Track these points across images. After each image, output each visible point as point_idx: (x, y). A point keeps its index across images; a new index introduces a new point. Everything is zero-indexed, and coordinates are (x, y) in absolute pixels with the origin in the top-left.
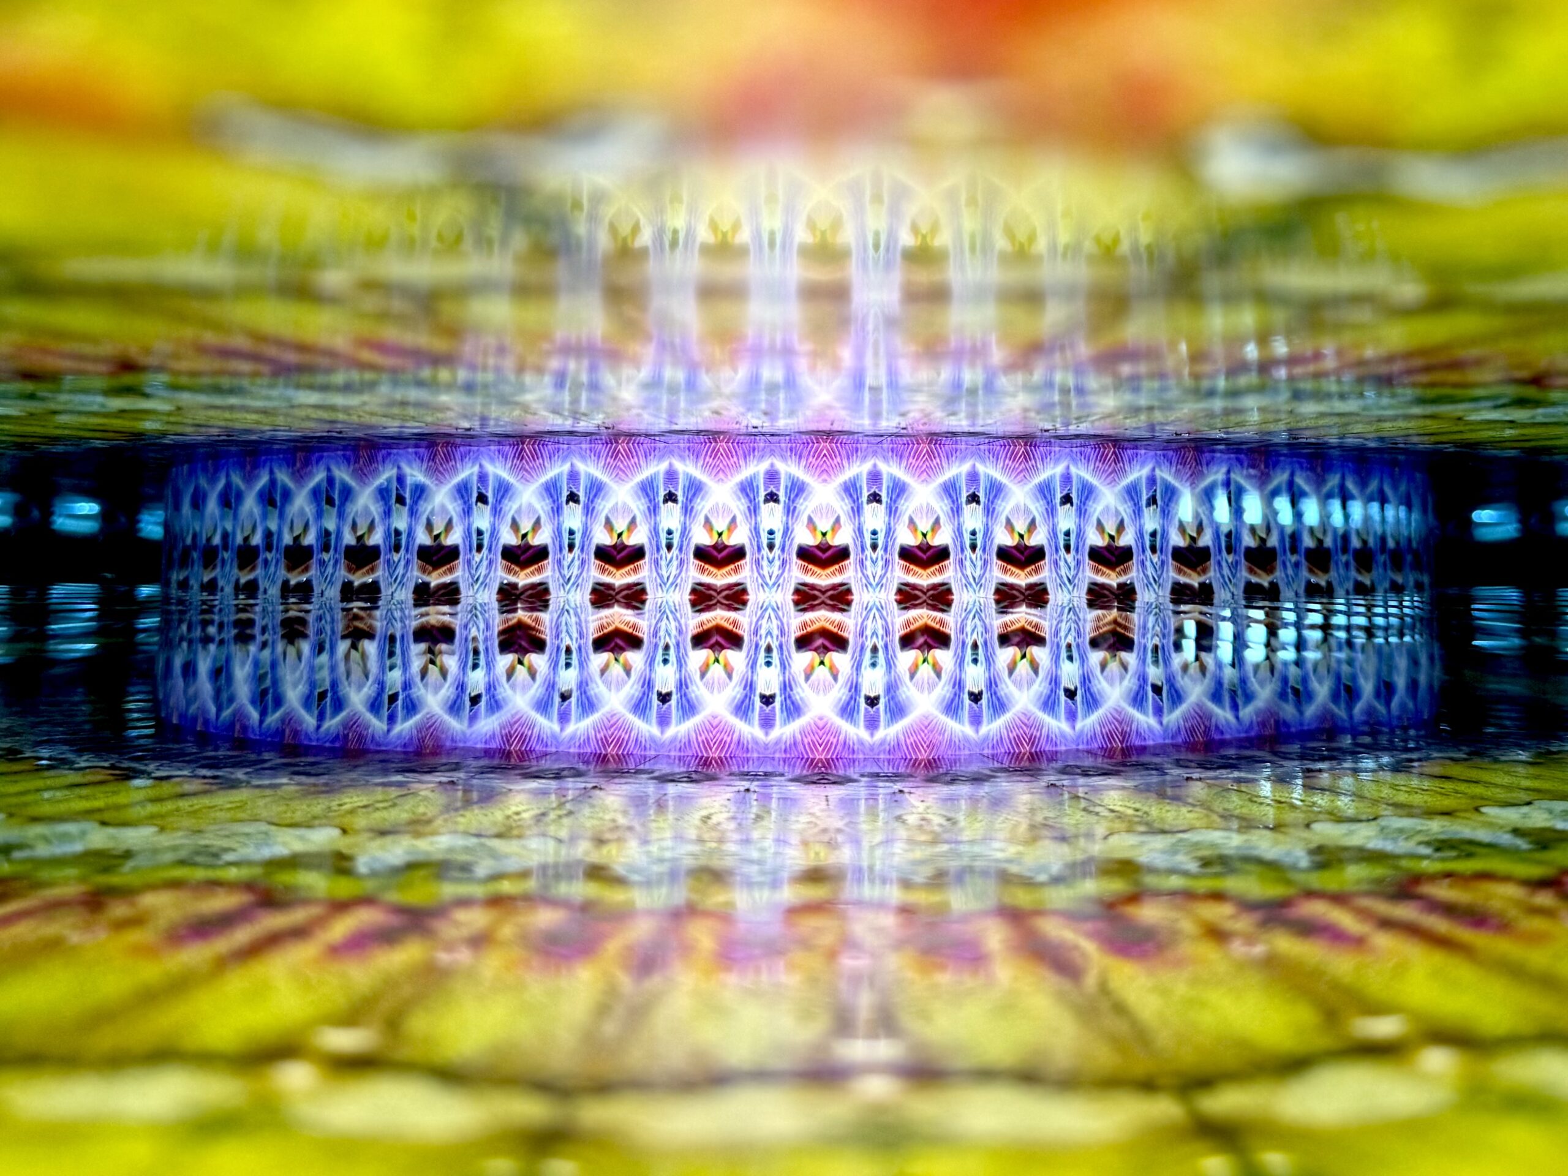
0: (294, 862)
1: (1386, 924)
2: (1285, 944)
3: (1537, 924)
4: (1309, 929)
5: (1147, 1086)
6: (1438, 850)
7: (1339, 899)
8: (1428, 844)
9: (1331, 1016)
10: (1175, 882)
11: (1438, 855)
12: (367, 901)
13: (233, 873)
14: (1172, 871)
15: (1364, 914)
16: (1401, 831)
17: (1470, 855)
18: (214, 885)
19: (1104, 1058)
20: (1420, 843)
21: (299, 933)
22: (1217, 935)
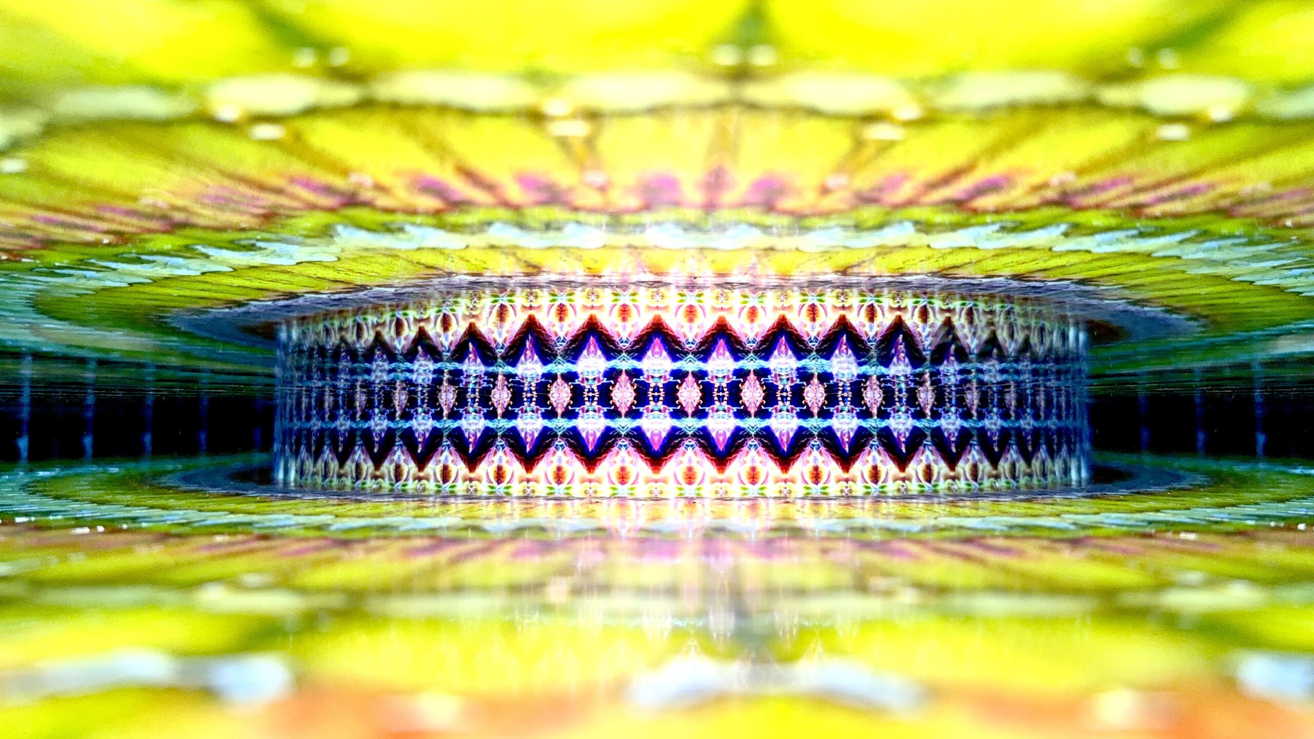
0: (954, 227)
1: (279, 191)
2: (339, 182)
3: (180, 202)
4: (328, 190)
5: (395, 106)
6: (253, 245)
7: (313, 207)
8: (260, 249)
9: (298, 137)
10: (419, 219)
11: (253, 242)
12: (897, 207)
13: (988, 219)
14: (420, 225)
15: (293, 197)
16: (279, 256)
17: (232, 242)
18: (997, 211)
19: (427, 121)
20: (265, 249)
21: (933, 186)
22: (380, 188)
